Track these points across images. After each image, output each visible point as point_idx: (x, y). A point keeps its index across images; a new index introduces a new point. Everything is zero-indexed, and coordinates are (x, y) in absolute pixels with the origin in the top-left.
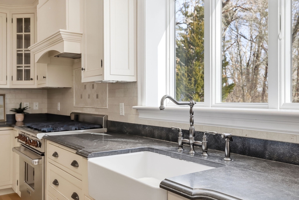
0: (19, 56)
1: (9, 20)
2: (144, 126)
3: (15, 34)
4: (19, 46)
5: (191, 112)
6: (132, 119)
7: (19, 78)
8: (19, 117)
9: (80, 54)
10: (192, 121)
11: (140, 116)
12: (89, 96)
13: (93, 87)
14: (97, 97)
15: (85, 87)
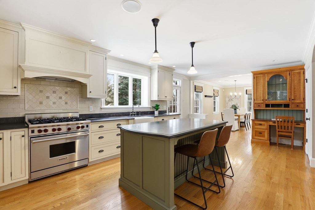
6: (98, 112)
11: (103, 110)
12: (54, 103)
13: (61, 98)
14: (66, 103)
15: (48, 97)
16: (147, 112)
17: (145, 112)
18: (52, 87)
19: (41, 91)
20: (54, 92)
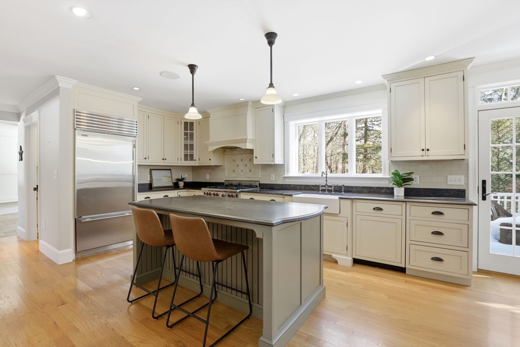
0: (186, 146)
1: (180, 123)
2: (290, 185)
3: (183, 131)
4: (186, 139)
5: (326, 177)
6: (280, 182)
7: (186, 159)
8: (181, 184)
9: (253, 150)
10: (326, 181)
11: (287, 180)
12: (242, 171)
13: (246, 165)
14: (250, 171)
15: (238, 166)
16: (378, 188)
17: (371, 188)
18: (240, 156)
19: (234, 161)
20: (242, 160)
